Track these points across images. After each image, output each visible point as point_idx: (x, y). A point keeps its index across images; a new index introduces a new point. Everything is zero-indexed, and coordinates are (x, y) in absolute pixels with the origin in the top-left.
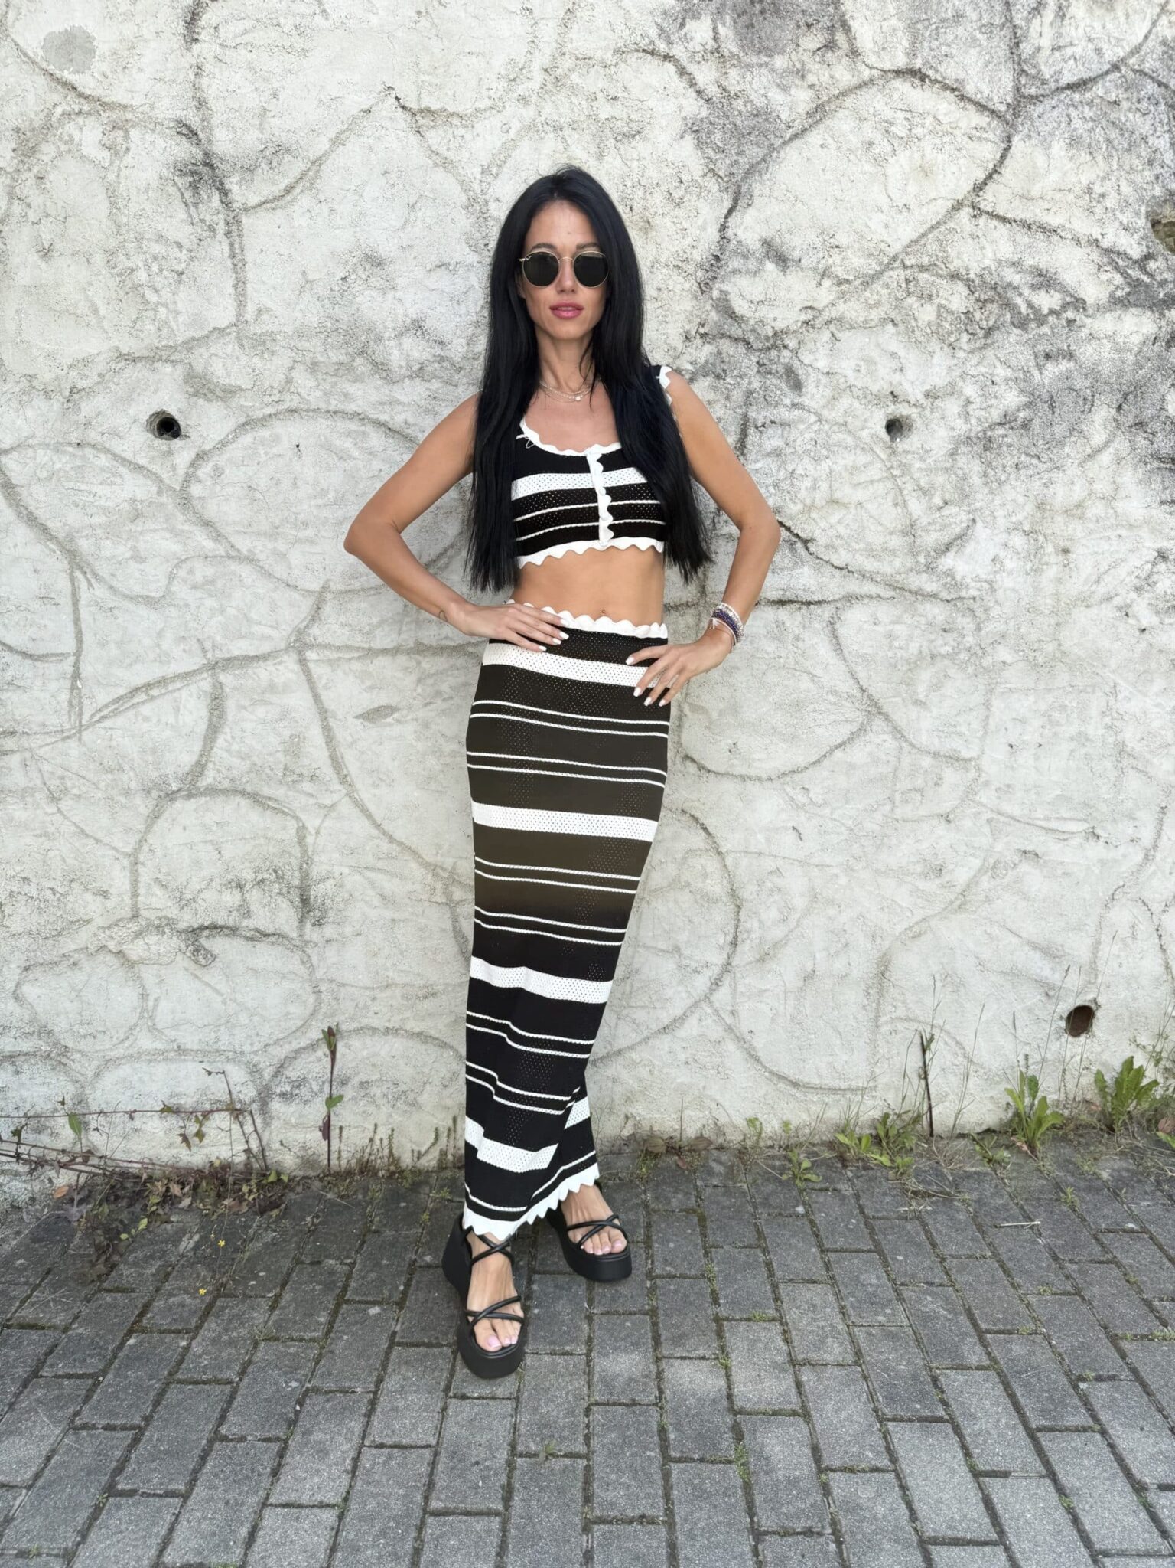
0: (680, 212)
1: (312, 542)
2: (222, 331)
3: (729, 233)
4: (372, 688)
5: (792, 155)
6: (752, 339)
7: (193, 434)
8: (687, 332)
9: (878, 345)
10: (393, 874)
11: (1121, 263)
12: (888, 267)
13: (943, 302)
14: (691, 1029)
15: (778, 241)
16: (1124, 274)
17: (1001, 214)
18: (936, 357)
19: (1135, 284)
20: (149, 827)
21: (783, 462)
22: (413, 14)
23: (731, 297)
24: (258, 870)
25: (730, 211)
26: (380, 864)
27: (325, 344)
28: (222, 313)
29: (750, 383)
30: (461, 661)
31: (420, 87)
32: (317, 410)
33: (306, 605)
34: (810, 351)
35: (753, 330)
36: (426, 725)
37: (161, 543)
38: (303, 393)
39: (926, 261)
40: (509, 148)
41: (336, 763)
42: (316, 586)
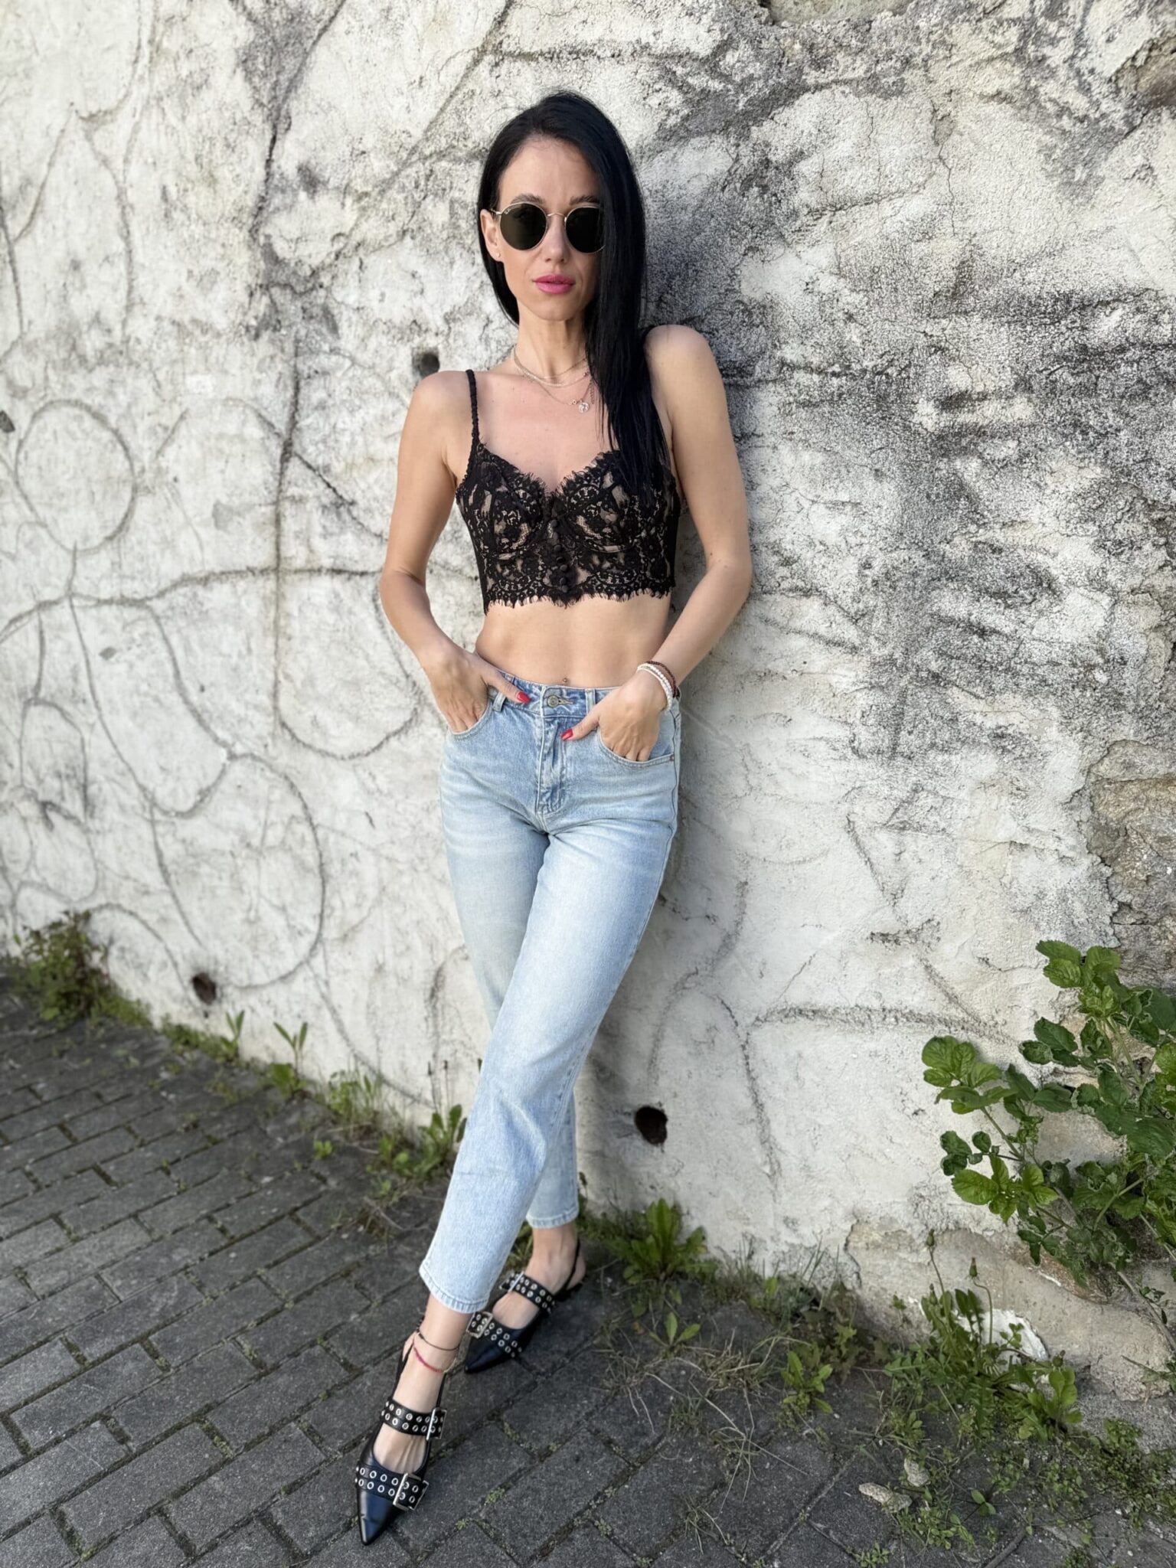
0: (234, 158)
1: (65, 510)
2: (14, 344)
3: (274, 166)
4: (103, 632)
5: (322, 56)
6: (293, 281)
7: (16, 426)
8: (249, 286)
9: (399, 265)
10: (124, 788)
11: (680, 71)
12: (405, 164)
13: (456, 194)
14: (299, 985)
15: (313, 162)
16: (683, 87)
17: (526, 50)
18: (455, 266)
19: (699, 100)
20: (23, 725)
21: (328, 416)
22: (75, 27)
23: (273, 240)
24: (67, 766)
25: (274, 140)
26: (118, 778)
27: (58, 345)
28: (14, 332)
29: (297, 332)
30: (143, 613)
31: (86, 93)
32: (59, 401)
33: (69, 558)
34: (343, 286)
35: (295, 273)
36: (131, 666)
37: (11, 513)
38: (53, 385)
39: (443, 143)
40: (136, 129)
41: (93, 693)
42: (70, 546)
